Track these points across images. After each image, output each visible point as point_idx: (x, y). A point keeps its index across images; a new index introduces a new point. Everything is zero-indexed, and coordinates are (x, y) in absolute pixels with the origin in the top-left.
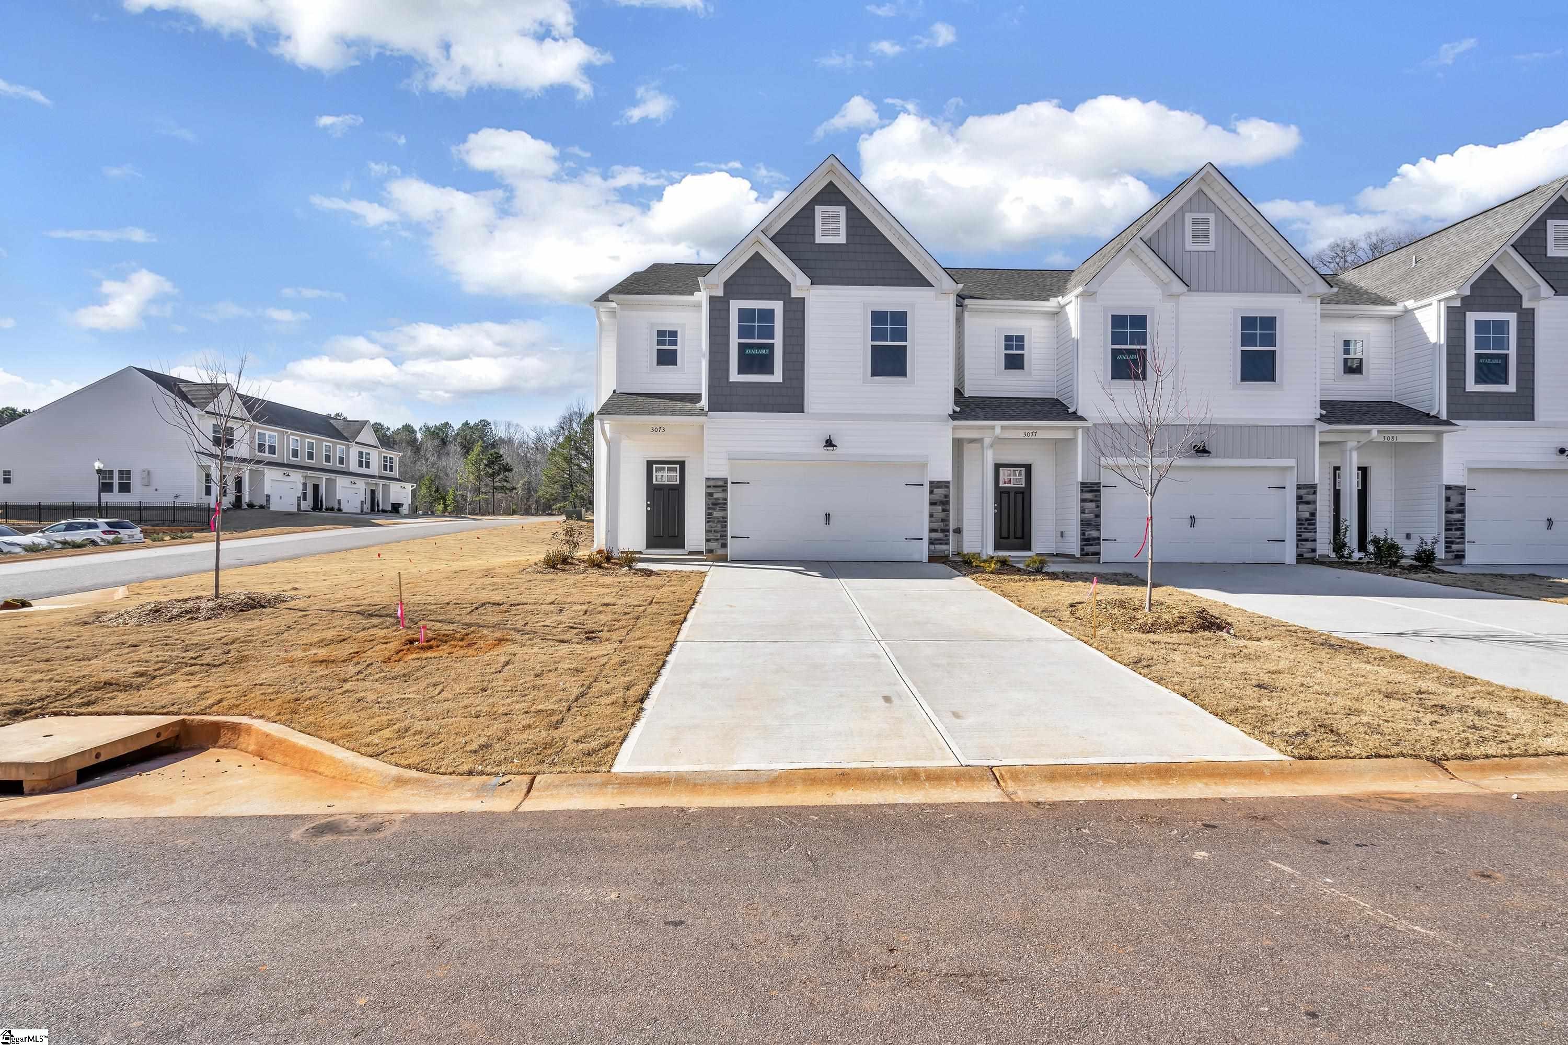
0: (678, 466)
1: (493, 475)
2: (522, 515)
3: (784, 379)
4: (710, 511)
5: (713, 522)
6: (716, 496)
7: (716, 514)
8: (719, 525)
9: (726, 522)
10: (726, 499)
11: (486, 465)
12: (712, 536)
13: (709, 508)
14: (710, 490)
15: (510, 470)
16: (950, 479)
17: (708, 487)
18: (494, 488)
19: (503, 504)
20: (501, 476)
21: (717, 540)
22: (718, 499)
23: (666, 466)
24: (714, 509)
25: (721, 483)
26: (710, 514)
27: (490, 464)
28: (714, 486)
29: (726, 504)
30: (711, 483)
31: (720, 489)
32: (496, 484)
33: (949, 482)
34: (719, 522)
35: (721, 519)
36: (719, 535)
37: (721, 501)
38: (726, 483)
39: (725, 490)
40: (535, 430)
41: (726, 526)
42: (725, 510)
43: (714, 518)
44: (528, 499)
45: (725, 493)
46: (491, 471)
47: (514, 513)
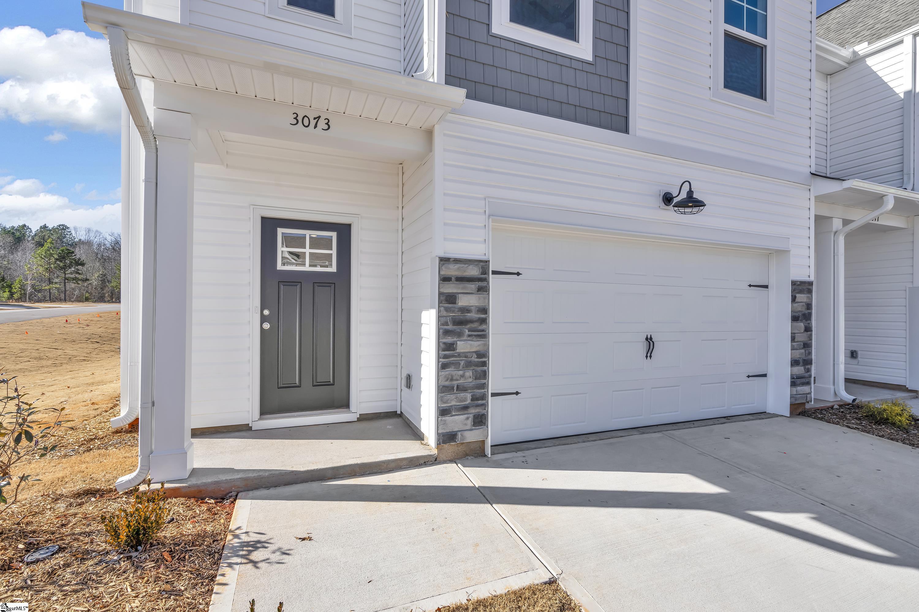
0: (334, 235)
1: (64, 268)
2: (95, 302)
3: (595, 56)
4: (449, 340)
5: (456, 365)
6: (463, 301)
7: (463, 346)
8: (469, 373)
9: (484, 364)
10: (484, 310)
11: (57, 259)
12: (453, 401)
13: (447, 333)
14: (450, 288)
15: (83, 264)
16: (812, 278)
17: (445, 279)
18: (66, 279)
19: (76, 293)
20: (73, 269)
21: (466, 408)
22: (466, 310)
23: (309, 234)
24: (460, 335)
25: (474, 271)
26: (450, 347)
27: (62, 258)
28: (460, 279)
29: (484, 321)
30: (452, 270)
31: (473, 287)
32: (67, 276)
33: (811, 284)
34: (469, 364)
35: (474, 359)
36: (469, 396)
37: (473, 315)
38: (485, 271)
39: (484, 290)
40: (112, 235)
41: (484, 375)
42: (483, 335)
43: (459, 355)
44: (102, 289)
45: (482, 295)
46: (61, 264)
47: (87, 300)
